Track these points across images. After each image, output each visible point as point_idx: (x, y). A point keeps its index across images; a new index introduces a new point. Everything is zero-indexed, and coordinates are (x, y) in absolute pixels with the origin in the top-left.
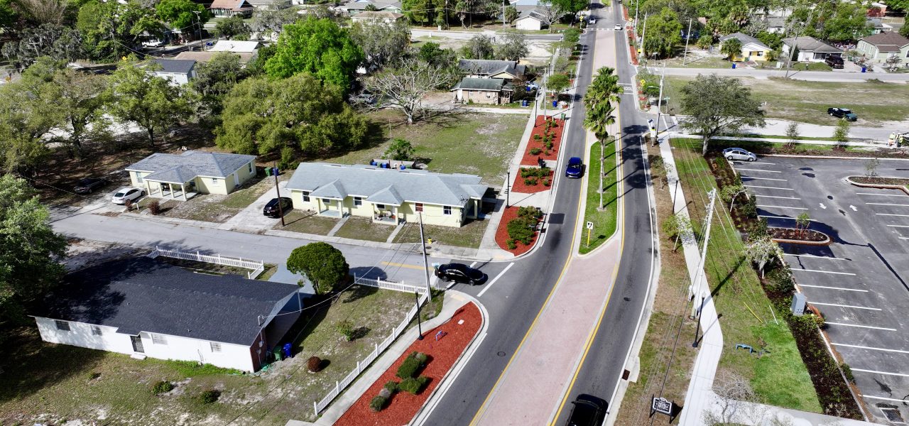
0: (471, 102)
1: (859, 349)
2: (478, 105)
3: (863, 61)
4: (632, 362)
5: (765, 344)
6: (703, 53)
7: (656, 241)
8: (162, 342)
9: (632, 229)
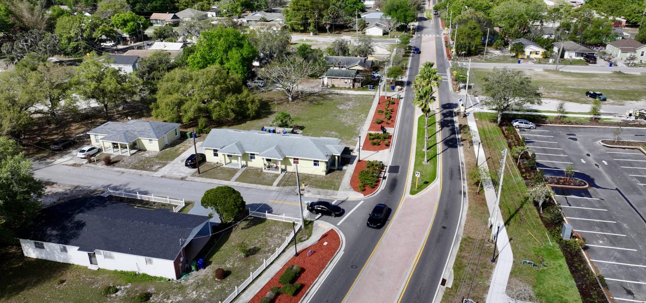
0: (333, 86)
1: (610, 264)
2: (338, 88)
3: (610, 59)
4: (448, 273)
5: (543, 260)
6: (498, 52)
7: (465, 186)
8: (111, 257)
9: (448, 177)
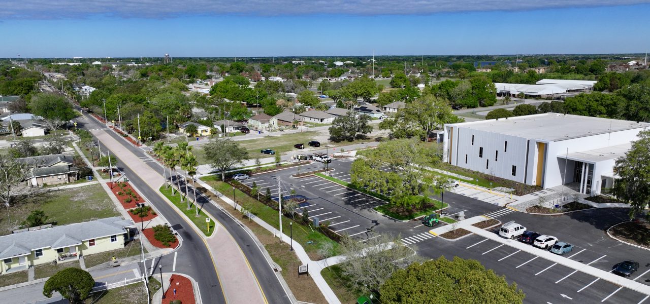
0: (45, 185)
1: (345, 230)
2: (52, 186)
3: (257, 128)
6: (173, 135)
7: (238, 221)
9: (221, 220)
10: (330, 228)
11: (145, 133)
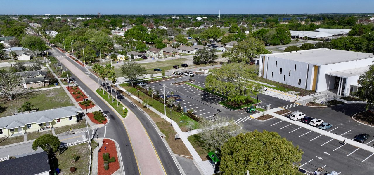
0: (31, 88)
2: (36, 88)
3: (151, 56)
4: (160, 134)
7: (140, 109)
9: (131, 108)
10: (193, 113)
11: (87, 59)
